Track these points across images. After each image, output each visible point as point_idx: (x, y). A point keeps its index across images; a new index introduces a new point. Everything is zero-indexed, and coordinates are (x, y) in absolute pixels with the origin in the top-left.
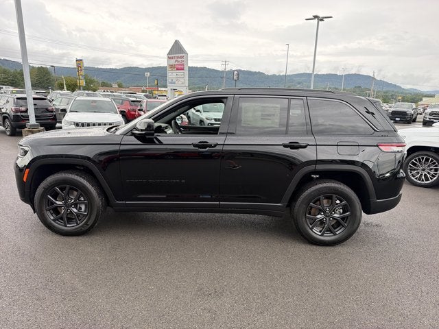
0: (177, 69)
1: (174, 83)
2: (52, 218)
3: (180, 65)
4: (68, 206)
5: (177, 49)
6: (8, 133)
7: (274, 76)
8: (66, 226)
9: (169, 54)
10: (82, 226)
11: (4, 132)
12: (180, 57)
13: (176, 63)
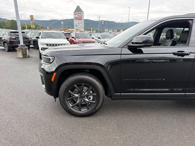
0: (79, 19)
1: (77, 26)
2: (71, 105)
3: (80, 17)
4: (82, 97)
5: (78, 10)
6: (7, 50)
7: (119, 23)
8: (81, 111)
9: (75, 12)
10: (92, 110)
11: (4, 50)
12: (80, 14)
13: (78, 16)
